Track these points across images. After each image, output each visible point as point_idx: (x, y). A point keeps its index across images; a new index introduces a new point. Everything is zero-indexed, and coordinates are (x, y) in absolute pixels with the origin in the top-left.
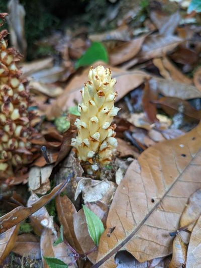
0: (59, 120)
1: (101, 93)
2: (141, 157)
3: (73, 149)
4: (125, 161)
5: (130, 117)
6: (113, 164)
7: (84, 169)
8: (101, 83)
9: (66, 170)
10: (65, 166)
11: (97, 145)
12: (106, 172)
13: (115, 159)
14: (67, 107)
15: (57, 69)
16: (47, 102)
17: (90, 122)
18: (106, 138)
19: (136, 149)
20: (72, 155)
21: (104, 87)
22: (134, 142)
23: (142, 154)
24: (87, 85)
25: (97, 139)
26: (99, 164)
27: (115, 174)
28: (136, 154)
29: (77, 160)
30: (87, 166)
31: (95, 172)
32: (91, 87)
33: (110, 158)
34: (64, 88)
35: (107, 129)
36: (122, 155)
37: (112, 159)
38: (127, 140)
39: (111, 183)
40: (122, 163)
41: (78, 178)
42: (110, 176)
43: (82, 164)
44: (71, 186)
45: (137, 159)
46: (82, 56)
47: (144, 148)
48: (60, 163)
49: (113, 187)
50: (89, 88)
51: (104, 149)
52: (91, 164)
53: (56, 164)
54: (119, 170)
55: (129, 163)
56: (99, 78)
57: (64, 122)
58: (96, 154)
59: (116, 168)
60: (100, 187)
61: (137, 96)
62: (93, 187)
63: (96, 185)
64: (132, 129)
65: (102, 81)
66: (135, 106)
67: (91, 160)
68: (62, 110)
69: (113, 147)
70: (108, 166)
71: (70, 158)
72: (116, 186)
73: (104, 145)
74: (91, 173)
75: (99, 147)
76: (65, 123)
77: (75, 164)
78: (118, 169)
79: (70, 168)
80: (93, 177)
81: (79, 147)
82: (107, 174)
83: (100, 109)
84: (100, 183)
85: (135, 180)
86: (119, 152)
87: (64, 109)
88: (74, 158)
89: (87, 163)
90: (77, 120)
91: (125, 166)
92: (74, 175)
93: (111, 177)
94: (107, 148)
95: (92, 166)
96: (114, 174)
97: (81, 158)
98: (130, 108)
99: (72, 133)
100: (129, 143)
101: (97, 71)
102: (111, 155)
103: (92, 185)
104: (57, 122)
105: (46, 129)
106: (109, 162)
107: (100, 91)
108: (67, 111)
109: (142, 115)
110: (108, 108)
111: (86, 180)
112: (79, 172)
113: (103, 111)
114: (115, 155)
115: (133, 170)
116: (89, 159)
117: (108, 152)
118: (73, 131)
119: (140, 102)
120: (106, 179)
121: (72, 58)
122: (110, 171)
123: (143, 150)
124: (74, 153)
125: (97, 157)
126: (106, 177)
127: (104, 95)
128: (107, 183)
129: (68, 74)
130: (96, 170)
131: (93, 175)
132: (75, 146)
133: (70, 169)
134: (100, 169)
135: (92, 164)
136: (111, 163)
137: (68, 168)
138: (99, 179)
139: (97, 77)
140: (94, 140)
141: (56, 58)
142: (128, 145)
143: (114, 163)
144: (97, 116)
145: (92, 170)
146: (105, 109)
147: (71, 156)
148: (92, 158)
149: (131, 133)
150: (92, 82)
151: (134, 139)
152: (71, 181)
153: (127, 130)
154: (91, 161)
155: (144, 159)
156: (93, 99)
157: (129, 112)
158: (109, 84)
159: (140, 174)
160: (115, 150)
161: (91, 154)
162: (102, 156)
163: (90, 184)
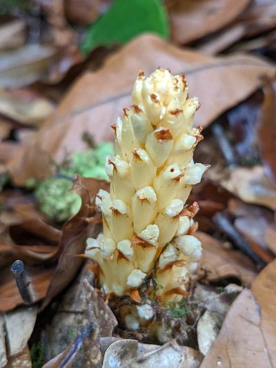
0: (47, 188)
1: (163, 132)
2: (260, 281)
3: (89, 266)
4: (218, 292)
5: (228, 177)
6: (190, 302)
7: (118, 316)
8: (164, 111)
9: (70, 320)
10: (66, 308)
11: (151, 254)
12: (173, 323)
13: (195, 287)
14: (67, 154)
15: (35, 52)
16: (12, 137)
17: (134, 200)
18: (175, 237)
19: (246, 259)
20: (86, 280)
21: (172, 120)
22: (239, 242)
23: (263, 274)
24: (131, 113)
25: (153, 241)
26: (156, 302)
27: (196, 327)
28: (246, 275)
29: (99, 293)
30: (125, 309)
31: (145, 324)
32: (140, 118)
33: (183, 288)
34: (55, 101)
35: (176, 217)
36: (212, 277)
37: (188, 290)
38: (223, 236)
39: (187, 349)
40: (211, 298)
41: (102, 339)
42: (183, 332)
43: (113, 304)
44: (84, 361)
45: (249, 287)
46: (100, 18)
47: (266, 258)
48: (53, 300)
49: (191, 360)
50: (134, 121)
51: (169, 266)
52: (135, 303)
53: (45, 304)
54: (206, 316)
55: (230, 299)
56: (158, 98)
57: (59, 192)
58: (150, 277)
59: (198, 312)
60: (159, 362)
61: (244, 122)
62: (141, 362)
63: (149, 357)
64: (233, 207)
65: (166, 105)
66: (241, 148)
67: (137, 293)
68: (52, 162)
69: (192, 258)
70: (177, 306)
71: (80, 287)
72: (199, 357)
73: (170, 254)
74: (135, 326)
75: (157, 261)
76: (63, 195)
77: (96, 304)
78: (202, 313)
79: (82, 313)
80: (140, 336)
81: (105, 260)
82: (177, 329)
83: (160, 170)
84: (159, 352)
85: (245, 341)
86: (206, 272)
87: (59, 158)
88: (92, 288)
89: (126, 300)
90: (102, 193)
91: (221, 307)
92: (92, 332)
93: (186, 336)
94: (176, 262)
95: (138, 308)
96: (193, 327)
97: (110, 287)
98: (228, 154)
99: (86, 224)
100: (227, 245)
101: (154, 82)
102: (187, 280)
103: (139, 358)
104: (40, 192)
105: (10, 211)
106: (180, 298)
107: (160, 129)
108: (66, 164)
109: (260, 172)
110: (179, 166)
111: (123, 346)
112: (104, 325)
113: (167, 174)
114: (194, 277)
115: (241, 316)
116: (132, 290)
117: (179, 272)
118: (88, 220)
119: (252, 138)
120: (174, 342)
121: (73, 22)
122: (184, 320)
123: (265, 264)
124: (91, 275)
125: (151, 284)
126: (173, 336)
127: (171, 137)
128: (176, 350)
129: (65, 65)
130: (147, 317)
131: (140, 331)
132: (95, 259)
133: (80, 317)
134: (158, 316)
135: (139, 304)
136: (185, 300)
137: (76, 313)
138: (154, 340)
139: (153, 97)
140: (145, 244)
141: (31, 21)
142: (226, 250)
143: (192, 298)
144: (152, 185)
145: (138, 318)
146: (172, 170)
147: (84, 284)
148: (139, 289)
149: (232, 219)
150: (141, 107)
151: (241, 235)
152: (86, 348)
153: (220, 211)
154: (136, 297)
155: (268, 286)
156: (144, 148)
157: (225, 165)
158: (182, 111)
159: (259, 326)
160: (194, 266)
161: (136, 279)
162: (164, 282)
163: (135, 355)
